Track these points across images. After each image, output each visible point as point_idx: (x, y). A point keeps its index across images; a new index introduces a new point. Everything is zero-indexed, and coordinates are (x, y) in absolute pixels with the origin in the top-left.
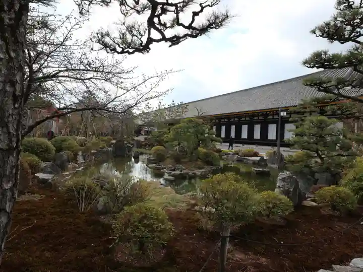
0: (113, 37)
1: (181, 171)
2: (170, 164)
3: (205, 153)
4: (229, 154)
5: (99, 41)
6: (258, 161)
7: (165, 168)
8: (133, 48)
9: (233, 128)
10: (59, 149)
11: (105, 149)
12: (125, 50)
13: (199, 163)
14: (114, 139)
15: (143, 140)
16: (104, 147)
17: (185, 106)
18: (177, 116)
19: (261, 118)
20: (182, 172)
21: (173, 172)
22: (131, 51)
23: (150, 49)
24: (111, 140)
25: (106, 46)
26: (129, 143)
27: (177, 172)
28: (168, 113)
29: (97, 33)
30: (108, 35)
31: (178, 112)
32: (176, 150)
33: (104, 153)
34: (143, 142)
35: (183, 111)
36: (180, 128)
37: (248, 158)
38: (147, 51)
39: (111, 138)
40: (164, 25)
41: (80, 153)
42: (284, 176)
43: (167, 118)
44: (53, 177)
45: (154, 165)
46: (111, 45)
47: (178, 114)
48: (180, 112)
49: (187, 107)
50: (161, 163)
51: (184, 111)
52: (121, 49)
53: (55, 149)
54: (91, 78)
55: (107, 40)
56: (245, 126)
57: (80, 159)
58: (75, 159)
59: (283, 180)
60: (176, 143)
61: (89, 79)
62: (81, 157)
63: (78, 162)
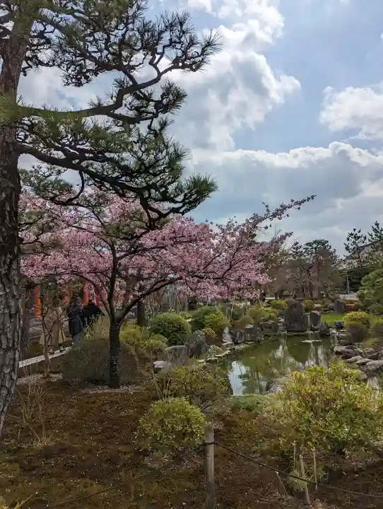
27: (379, 362)
33: (269, 327)
41: (226, 330)
45: (343, 348)
57: (227, 340)
58: (219, 341)
62: (229, 336)
63: (224, 344)
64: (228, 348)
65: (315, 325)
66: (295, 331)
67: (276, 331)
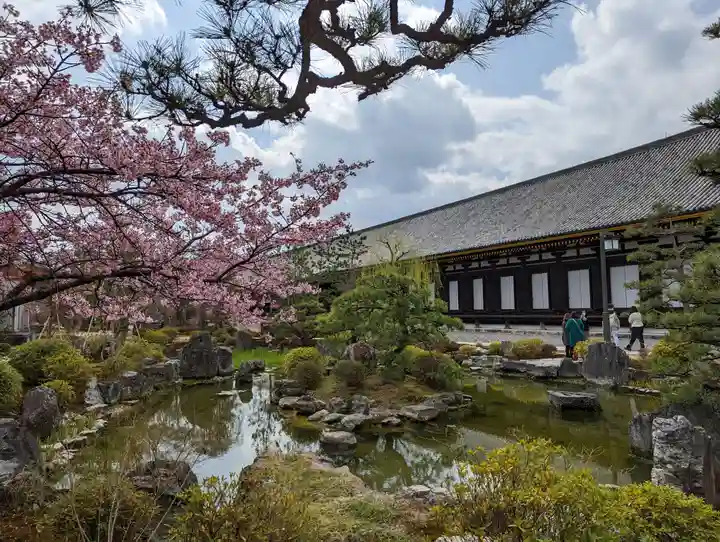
0: (193, 74)
1: (366, 413)
2: (335, 393)
3: (423, 360)
4: (479, 354)
5: (150, 89)
6: (559, 369)
7: (324, 407)
8: (256, 108)
9: (478, 285)
10: (34, 378)
11: (161, 365)
12: (233, 116)
13: (410, 385)
14: (182, 332)
15: (257, 330)
16: (158, 359)
17: (358, 238)
18: (340, 264)
19: (548, 256)
20: (370, 416)
21: (346, 418)
22: (251, 115)
23: (307, 109)
24: (173, 335)
25: (172, 103)
27: (358, 417)
28: (319, 258)
29: (145, 65)
30: (178, 69)
31: (342, 256)
32: (348, 355)
33: (158, 373)
34: (257, 335)
35: (354, 253)
36: (357, 298)
37: (528, 362)
38: (298, 114)
39: (175, 329)
40: (348, 34)
41: (93, 383)
42: (671, 429)
43: (316, 271)
44: (17, 470)
45: (295, 400)
46: (188, 100)
47: (341, 260)
48: (347, 256)
49: (364, 241)
50: (311, 392)
51: (357, 251)
52: (221, 112)
53: (22, 379)
54: (121, 192)
55: (176, 84)
56: (507, 278)
57: (94, 400)
58: (80, 404)
59: (670, 439)
60: (346, 335)
61: (114, 195)
62: (96, 393)
63: (88, 409)
64: (100, 415)
65: (224, 368)
66: (197, 379)
67: (168, 379)
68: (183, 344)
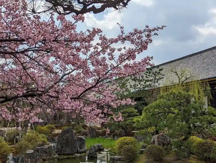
3: (201, 145)
11: (46, 146)
12: (88, 7)
14: (57, 127)
15: (99, 126)
16: (44, 143)
17: (158, 70)
18: (147, 86)
24: (52, 129)
26: (79, 132)
28: (134, 82)
31: (148, 81)
32: (154, 142)
34: (99, 129)
35: (155, 79)
36: (158, 107)
39: (53, 126)
43: (132, 90)
47: (148, 83)
48: (151, 81)
49: (161, 72)
60: (152, 129)
61: (23, 52)
62: (12, 162)
65: (81, 148)
66: (66, 155)
67: (50, 155)
68: (58, 134)
